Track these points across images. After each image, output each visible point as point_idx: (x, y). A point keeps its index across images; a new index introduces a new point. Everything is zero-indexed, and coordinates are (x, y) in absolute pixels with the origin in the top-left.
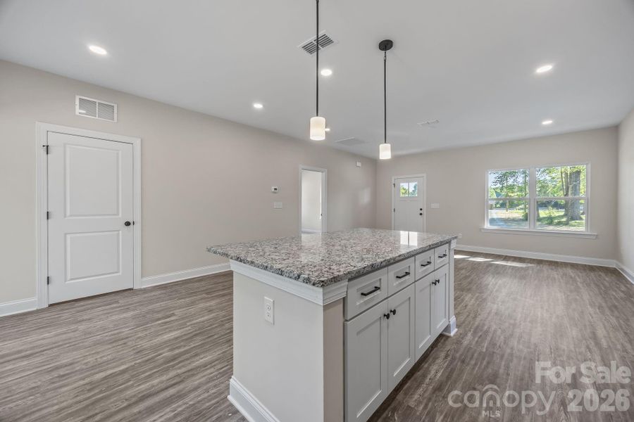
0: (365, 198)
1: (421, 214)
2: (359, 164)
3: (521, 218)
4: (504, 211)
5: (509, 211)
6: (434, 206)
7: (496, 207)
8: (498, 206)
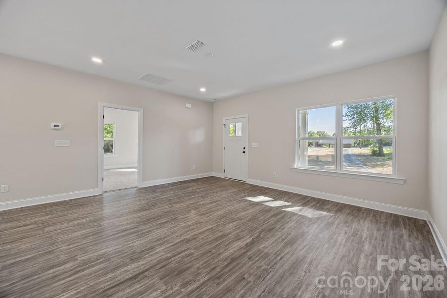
0: (198, 136)
1: (244, 153)
2: (188, 105)
3: (370, 154)
4: (358, 149)
5: (362, 148)
6: (255, 145)
7: (354, 146)
8: (356, 145)
